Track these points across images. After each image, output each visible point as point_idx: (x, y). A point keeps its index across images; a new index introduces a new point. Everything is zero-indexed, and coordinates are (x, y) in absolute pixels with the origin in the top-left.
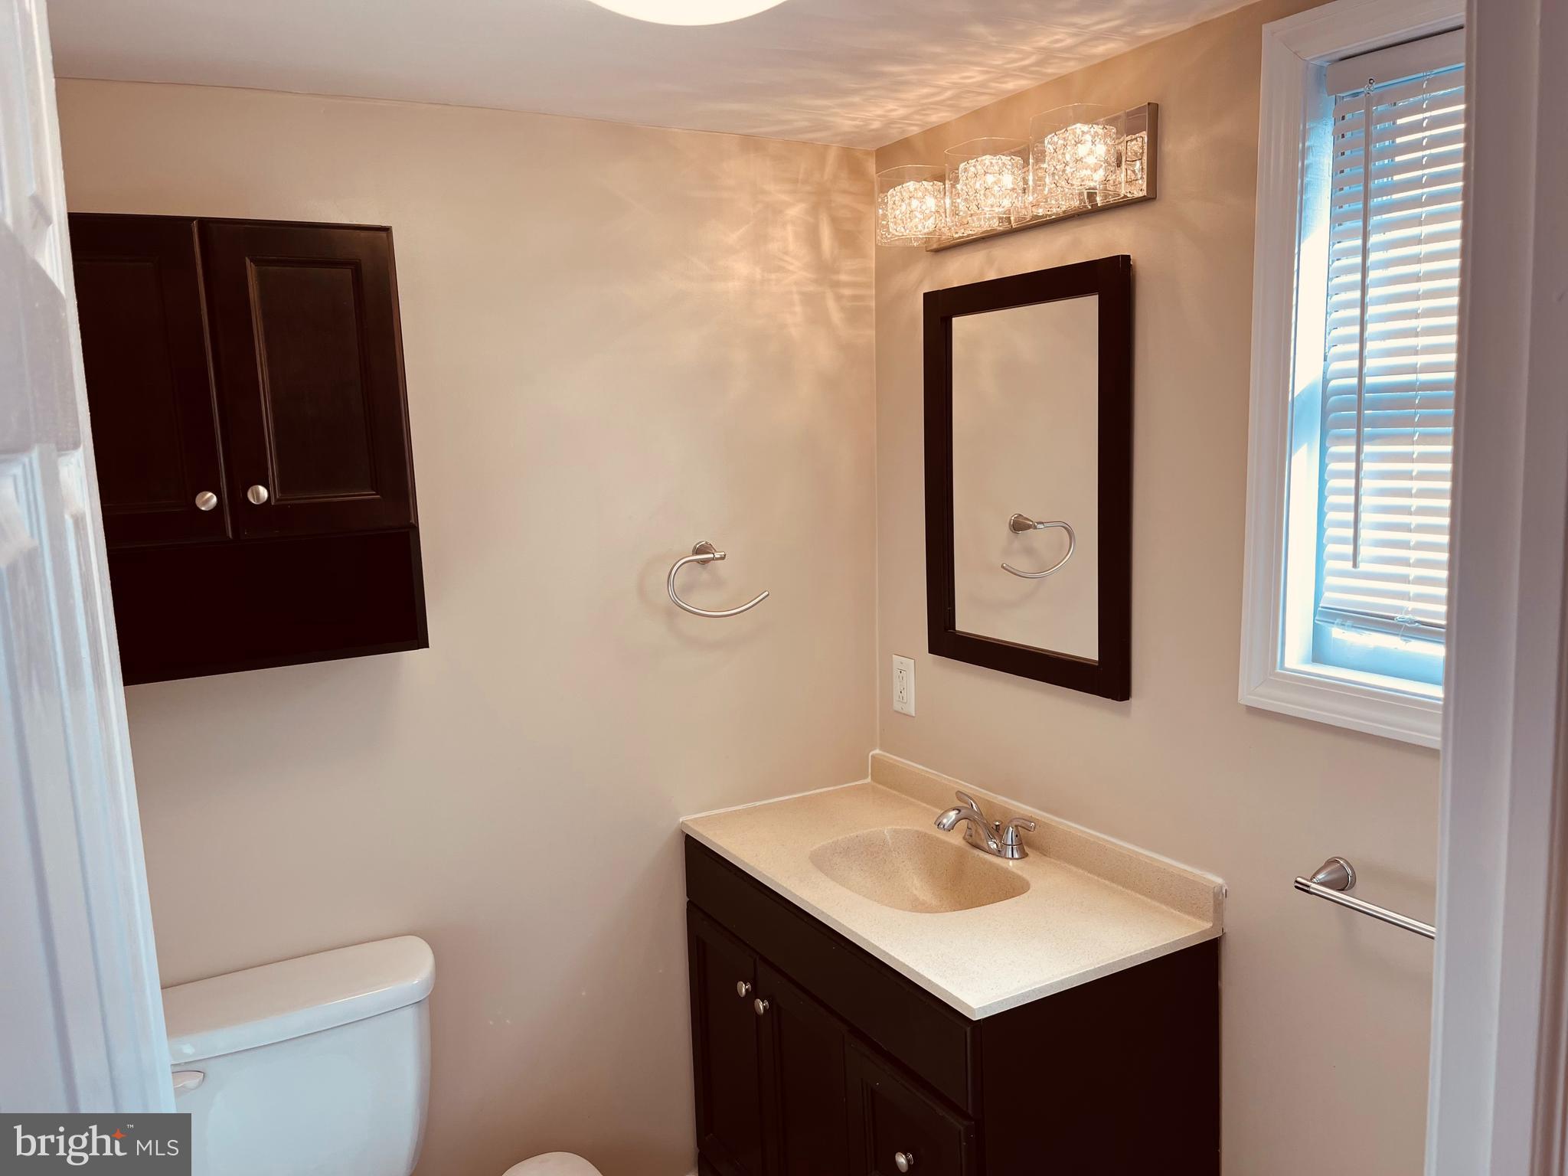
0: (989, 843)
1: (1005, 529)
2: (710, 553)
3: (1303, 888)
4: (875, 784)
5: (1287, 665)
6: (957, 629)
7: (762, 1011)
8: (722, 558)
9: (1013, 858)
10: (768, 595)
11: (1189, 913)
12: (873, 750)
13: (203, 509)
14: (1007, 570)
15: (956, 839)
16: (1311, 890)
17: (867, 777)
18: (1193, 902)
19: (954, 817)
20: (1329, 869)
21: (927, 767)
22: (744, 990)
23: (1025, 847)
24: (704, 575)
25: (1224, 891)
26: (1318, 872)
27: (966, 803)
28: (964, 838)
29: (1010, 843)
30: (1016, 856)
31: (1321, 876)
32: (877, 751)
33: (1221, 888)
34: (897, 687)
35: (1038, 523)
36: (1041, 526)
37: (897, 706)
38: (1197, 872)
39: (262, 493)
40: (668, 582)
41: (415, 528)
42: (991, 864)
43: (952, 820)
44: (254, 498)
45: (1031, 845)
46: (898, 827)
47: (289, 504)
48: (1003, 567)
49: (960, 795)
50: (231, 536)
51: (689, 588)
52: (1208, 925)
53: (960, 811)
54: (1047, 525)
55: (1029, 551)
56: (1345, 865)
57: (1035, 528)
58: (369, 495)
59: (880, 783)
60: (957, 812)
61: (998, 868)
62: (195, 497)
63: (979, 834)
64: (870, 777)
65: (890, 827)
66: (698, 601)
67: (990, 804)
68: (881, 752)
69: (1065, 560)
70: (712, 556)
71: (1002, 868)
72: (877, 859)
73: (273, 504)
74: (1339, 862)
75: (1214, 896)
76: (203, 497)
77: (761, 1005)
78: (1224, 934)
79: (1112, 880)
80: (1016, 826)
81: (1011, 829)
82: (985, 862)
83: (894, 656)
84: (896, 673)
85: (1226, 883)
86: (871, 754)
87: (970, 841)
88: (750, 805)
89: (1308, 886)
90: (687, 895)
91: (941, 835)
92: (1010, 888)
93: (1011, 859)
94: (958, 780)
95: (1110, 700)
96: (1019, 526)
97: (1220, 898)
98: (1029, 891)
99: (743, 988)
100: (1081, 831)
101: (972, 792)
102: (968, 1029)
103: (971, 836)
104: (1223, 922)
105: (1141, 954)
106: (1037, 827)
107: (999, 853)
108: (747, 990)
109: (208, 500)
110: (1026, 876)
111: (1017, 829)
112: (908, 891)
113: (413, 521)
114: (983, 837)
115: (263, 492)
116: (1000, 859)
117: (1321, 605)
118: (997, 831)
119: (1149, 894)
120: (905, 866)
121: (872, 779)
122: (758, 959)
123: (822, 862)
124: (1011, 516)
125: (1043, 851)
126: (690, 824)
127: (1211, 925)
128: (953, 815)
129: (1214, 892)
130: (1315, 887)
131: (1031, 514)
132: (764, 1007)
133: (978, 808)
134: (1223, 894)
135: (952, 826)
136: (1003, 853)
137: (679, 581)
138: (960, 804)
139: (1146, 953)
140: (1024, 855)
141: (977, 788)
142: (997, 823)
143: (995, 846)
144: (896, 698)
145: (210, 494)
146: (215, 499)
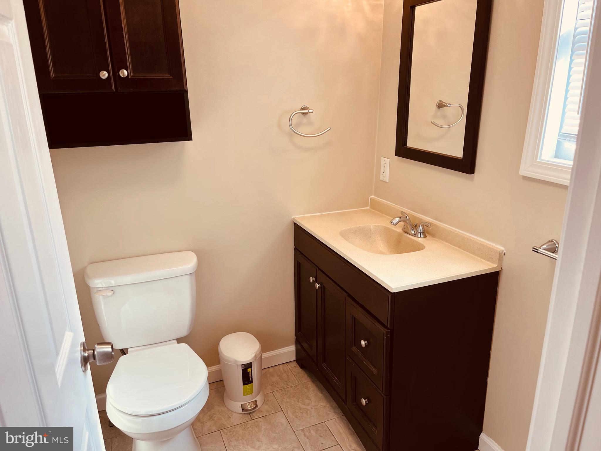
0: (412, 231)
1: (434, 107)
2: (307, 110)
3: (535, 250)
4: (371, 209)
5: (543, 158)
6: (407, 146)
7: (318, 288)
8: (312, 112)
9: (420, 237)
10: (330, 129)
11: (488, 261)
12: (371, 196)
13: (103, 78)
14: (433, 124)
15: (399, 229)
16: (539, 251)
17: (368, 206)
18: (491, 256)
19: (398, 220)
20: (548, 244)
21: (392, 203)
22: (312, 280)
23: (426, 234)
24: (305, 120)
25: (504, 253)
26: (543, 245)
27: (405, 216)
28: (402, 230)
29: (420, 231)
30: (422, 236)
31: (544, 247)
32: (373, 197)
33: (503, 251)
34: (382, 171)
35: (449, 104)
36: (450, 105)
37: (382, 178)
38: (494, 245)
39: (124, 73)
40: (289, 120)
41: (186, 91)
42: (411, 239)
43: (396, 221)
44: (122, 74)
45: (429, 233)
46: (377, 224)
47: (136, 78)
48: (432, 123)
49: (402, 213)
50: (114, 90)
51: (298, 125)
52: (495, 266)
53: (400, 218)
54: (452, 105)
55: (444, 117)
56: (556, 243)
57: (447, 106)
58: (167, 76)
59: (373, 209)
60: (399, 218)
61: (414, 241)
62: (100, 73)
63: (408, 228)
64: (369, 207)
65: (373, 224)
66: (302, 130)
67: (414, 217)
68: (374, 197)
69: (459, 121)
70: (307, 111)
71: (416, 241)
72: (367, 236)
73: (130, 78)
74: (553, 241)
75: (499, 254)
76: (103, 73)
77: (317, 286)
78: (502, 270)
79: (459, 247)
80: (423, 225)
81: (421, 226)
82: (409, 238)
83: (382, 158)
84: (382, 164)
85: (506, 250)
86: (370, 198)
87: (404, 231)
88: (320, 214)
89: (538, 250)
90: (294, 245)
91: (393, 228)
92: (418, 248)
93: (419, 238)
94: (403, 208)
95: (466, 174)
96: (440, 105)
97: (502, 255)
98: (425, 249)
99: (312, 279)
100: (449, 228)
101: (407, 212)
102: (390, 296)
103: (405, 229)
104: (502, 265)
105: (465, 274)
106: (431, 226)
107: (415, 235)
108: (313, 280)
109: (104, 75)
110: (424, 244)
111: (423, 226)
112: (378, 248)
113: (185, 88)
114: (409, 229)
115: (126, 72)
116: (415, 238)
117: (561, 132)
118: (416, 227)
119: (473, 253)
120: (378, 239)
121: (370, 207)
122: (318, 269)
123: (344, 235)
124: (437, 101)
125: (433, 235)
126: (296, 219)
127: (497, 265)
128: (397, 219)
129: (500, 253)
130: (540, 250)
131: (446, 100)
132: (319, 287)
133: (409, 218)
134: (503, 254)
135: (397, 224)
136: (417, 235)
137: (294, 121)
138: (401, 216)
139: (467, 274)
140: (425, 236)
141: (410, 211)
142: (416, 224)
143: (414, 232)
144: (381, 175)
145: (105, 72)
146: (107, 75)
